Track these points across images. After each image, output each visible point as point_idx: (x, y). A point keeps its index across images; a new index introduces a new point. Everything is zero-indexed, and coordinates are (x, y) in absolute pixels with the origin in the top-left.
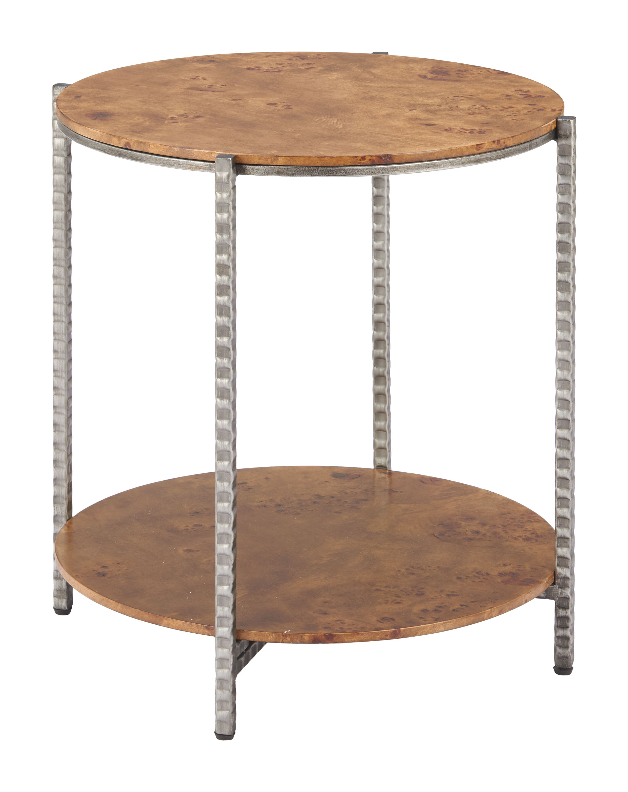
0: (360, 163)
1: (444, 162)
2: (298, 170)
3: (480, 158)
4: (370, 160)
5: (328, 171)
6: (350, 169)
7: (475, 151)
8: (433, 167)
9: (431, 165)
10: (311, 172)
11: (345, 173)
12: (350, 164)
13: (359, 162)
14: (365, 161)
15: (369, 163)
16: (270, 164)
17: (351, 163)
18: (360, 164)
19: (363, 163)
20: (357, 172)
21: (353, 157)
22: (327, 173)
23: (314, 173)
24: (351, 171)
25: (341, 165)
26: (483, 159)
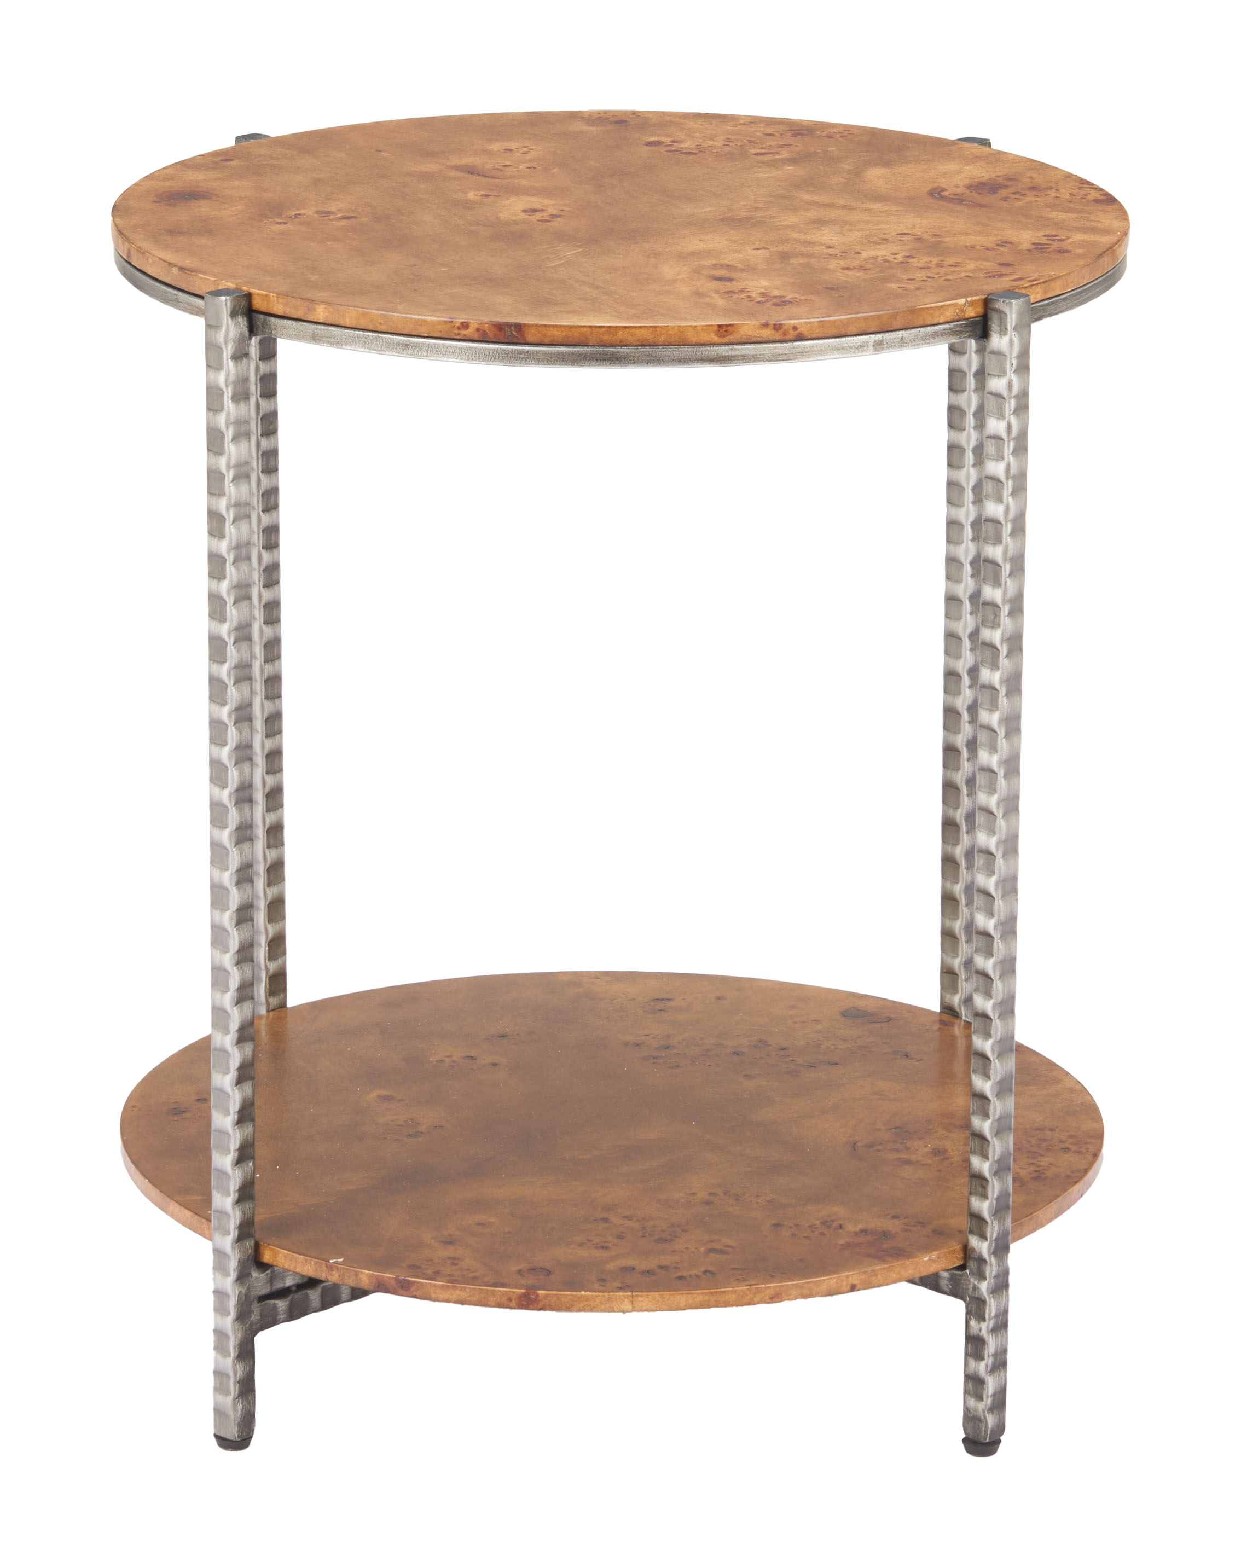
0: (459, 334)
1: (635, 352)
2: (346, 336)
3: (727, 354)
4: (478, 330)
5: (398, 344)
6: (439, 345)
7: (716, 339)
8: (609, 359)
9: (606, 356)
10: (369, 343)
11: (429, 351)
12: (439, 335)
13: (456, 331)
14: (469, 330)
15: (476, 337)
16: (303, 318)
17: (441, 332)
18: (458, 337)
19: (465, 335)
20: (453, 352)
21: (445, 322)
22: (396, 349)
23: (373, 346)
24: (440, 349)
25: (422, 335)
26: (734, 356)
